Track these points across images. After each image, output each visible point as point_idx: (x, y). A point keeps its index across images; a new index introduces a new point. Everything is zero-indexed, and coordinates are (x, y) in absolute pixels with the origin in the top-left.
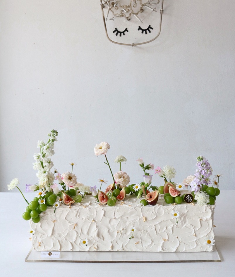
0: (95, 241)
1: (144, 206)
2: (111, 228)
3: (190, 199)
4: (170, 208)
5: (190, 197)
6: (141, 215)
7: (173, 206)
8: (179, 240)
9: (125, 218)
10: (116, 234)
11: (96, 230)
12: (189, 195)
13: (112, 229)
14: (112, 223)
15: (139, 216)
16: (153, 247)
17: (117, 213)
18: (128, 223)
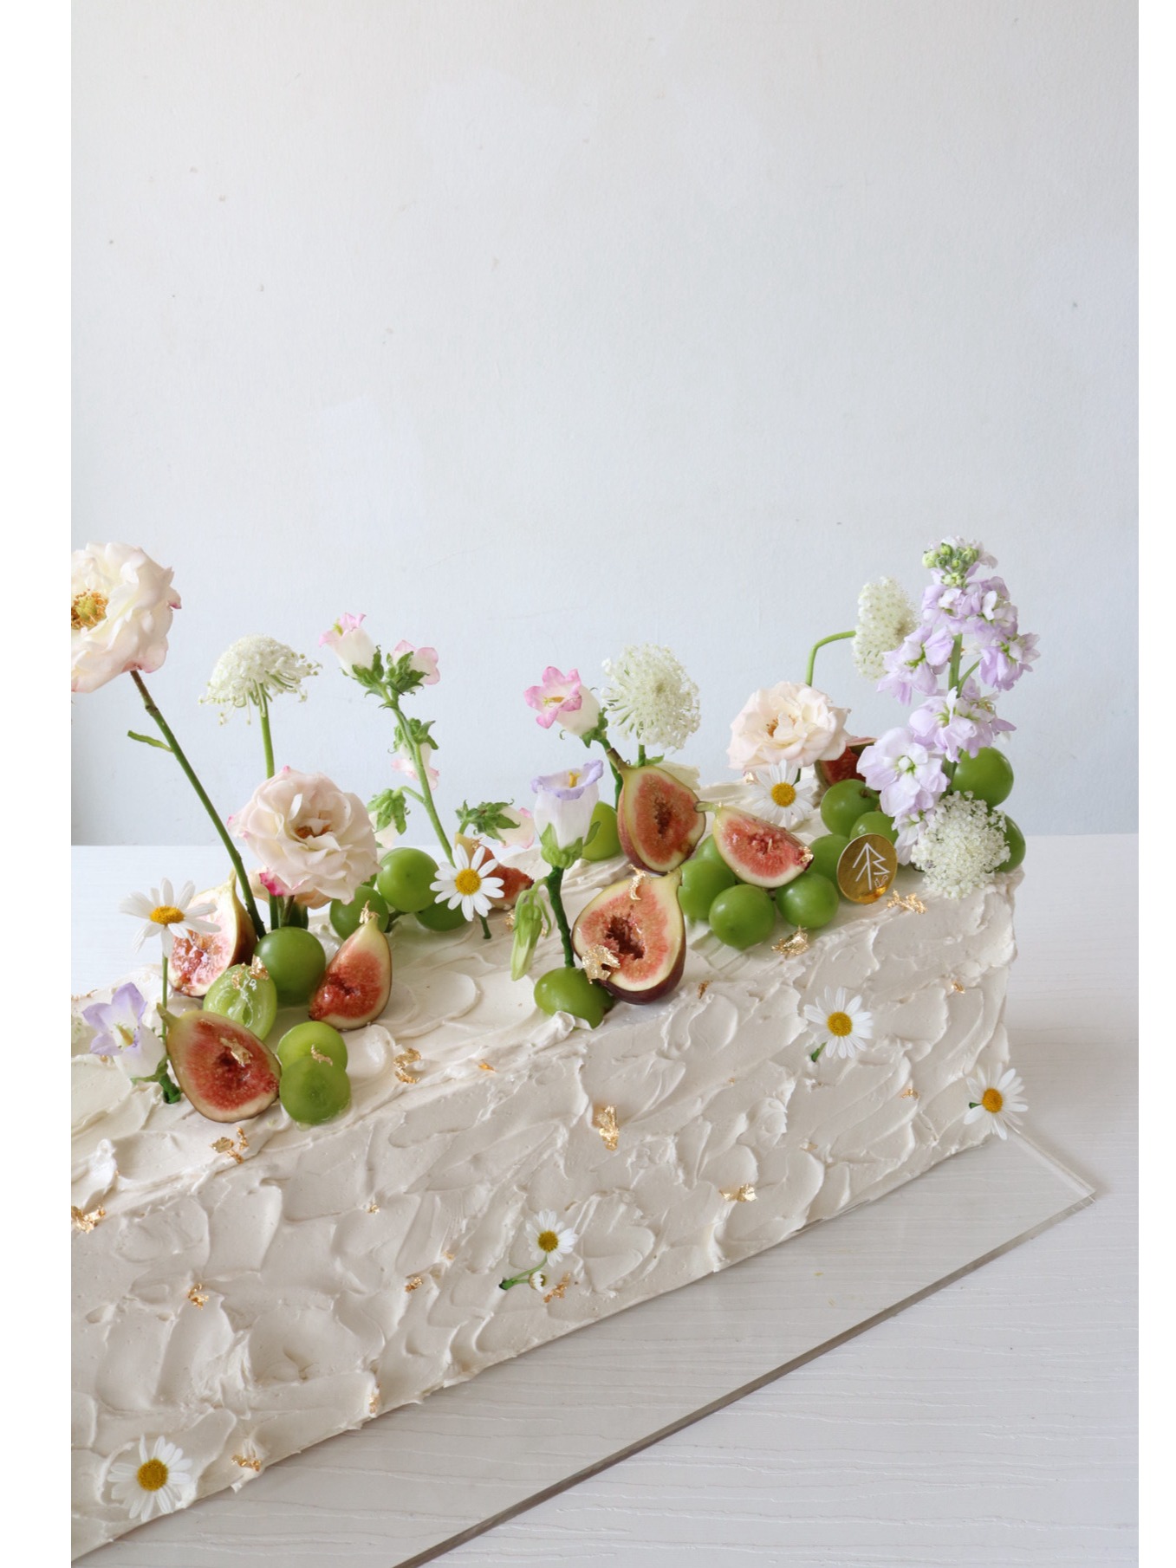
0: (239, 1412)
1: (594, 1025)
2: (356, 1282)
3: (874, 869)
4: (777, 986)
5: (873, 858)
6: (582, 1104)
7: (793, 961)
8: (818, 1157)
9: (461, 1165)
10: (399, 1302)
11: (237, 1342)
12: (867, 846)
13: (362, 1287)
14: (357, 1247)
15: (564, 1113)
16: (660, 1262)
17: (390, 1160)
18: (482, 1194)
